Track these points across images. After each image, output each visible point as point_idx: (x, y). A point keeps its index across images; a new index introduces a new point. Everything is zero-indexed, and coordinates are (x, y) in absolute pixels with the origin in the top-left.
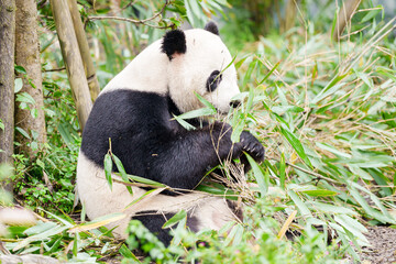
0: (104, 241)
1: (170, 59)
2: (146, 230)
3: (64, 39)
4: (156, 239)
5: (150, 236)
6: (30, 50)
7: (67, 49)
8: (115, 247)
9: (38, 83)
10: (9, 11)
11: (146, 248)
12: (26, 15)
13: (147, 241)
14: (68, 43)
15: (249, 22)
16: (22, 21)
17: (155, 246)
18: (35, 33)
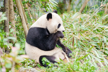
0: (33, 63)
1: (48, 20)
2: (47, 60)
3: (21, 15)
4: (49, 62)
5: (48, 61)
6: (12, 18)
7: (21, 17)
8: (36, 65)
9: (14, 26)
10: (7, 9)
11: (47, 64)
12: (11, 10)
13: (47, 62)
14: (22, 16)
15: (59, 10)
16: (10, 11)
17: (49, 63)
18: (13, 14)
